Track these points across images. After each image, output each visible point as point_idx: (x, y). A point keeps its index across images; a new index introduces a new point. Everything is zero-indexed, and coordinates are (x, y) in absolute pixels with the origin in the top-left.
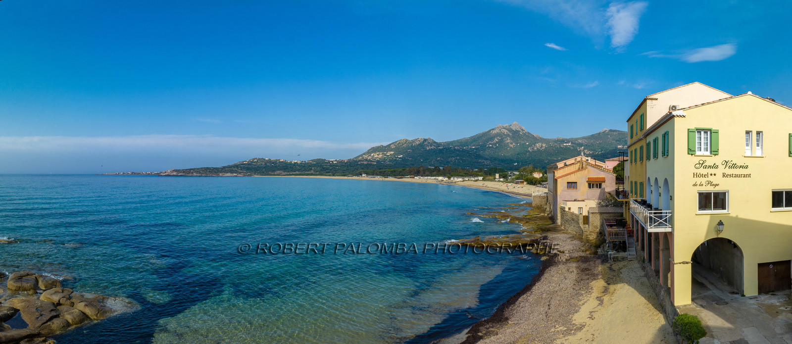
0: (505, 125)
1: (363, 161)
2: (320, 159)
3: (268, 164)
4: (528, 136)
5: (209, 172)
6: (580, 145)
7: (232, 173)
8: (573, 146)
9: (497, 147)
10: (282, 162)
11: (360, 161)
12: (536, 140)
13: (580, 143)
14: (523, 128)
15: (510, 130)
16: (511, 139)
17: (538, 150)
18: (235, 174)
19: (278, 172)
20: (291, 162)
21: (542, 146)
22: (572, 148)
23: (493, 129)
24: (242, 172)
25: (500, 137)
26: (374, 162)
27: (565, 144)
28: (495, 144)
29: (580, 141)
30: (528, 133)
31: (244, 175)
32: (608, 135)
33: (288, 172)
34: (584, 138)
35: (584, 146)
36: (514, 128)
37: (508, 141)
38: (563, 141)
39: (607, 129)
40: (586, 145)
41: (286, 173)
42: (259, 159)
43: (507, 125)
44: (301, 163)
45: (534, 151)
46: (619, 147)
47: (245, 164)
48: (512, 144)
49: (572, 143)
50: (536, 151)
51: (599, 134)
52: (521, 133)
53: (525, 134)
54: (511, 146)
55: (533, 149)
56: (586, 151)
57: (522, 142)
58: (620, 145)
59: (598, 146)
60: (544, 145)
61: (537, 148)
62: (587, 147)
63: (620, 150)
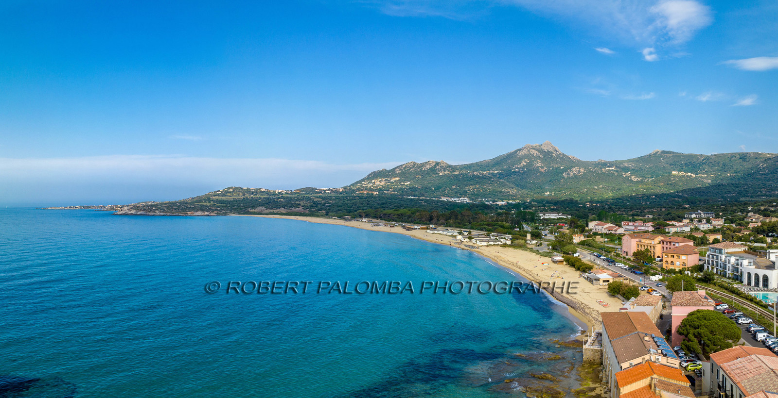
0: (534, 145)
1: (362, 190)
2: (309, 188)
3: (247, 195)
4: (563, 158)
6: (626, 170)
7: (203, 211)
9: (525, 172)
10: (264, 192)
11: (358, 189)
12: (572, 163)
13: (626, 167)
14: (557, 148)
15: (540, 151)
16: (542, 162)
17: (575, 176)
21: (579, 171)
22: (616, 173)
23: (520, 150)
25: (528, 159)
27: (608, 169)
30: (563, 154)
31: (218, 214)
32: (661, 157)
34: (630, 161)
35: (631, 171)
37: (538, 165)
38: (605, 164)
39: (660, 149)
41: (269, 211)
42: (236, 188)
43: (537, 144)
47: (218, 195)
49: (617, 167)
50: (572, 178)
51: (649, 155)
52: (554, 155)
53: (558, 156)
54: (542, 170)
56: (633, 177)
57: (556, 166)
58: (674, 170)
59: (648, 171)
60: (582, 170)
61: (574, 174)
62: (634, 172)
63: (674, 176)
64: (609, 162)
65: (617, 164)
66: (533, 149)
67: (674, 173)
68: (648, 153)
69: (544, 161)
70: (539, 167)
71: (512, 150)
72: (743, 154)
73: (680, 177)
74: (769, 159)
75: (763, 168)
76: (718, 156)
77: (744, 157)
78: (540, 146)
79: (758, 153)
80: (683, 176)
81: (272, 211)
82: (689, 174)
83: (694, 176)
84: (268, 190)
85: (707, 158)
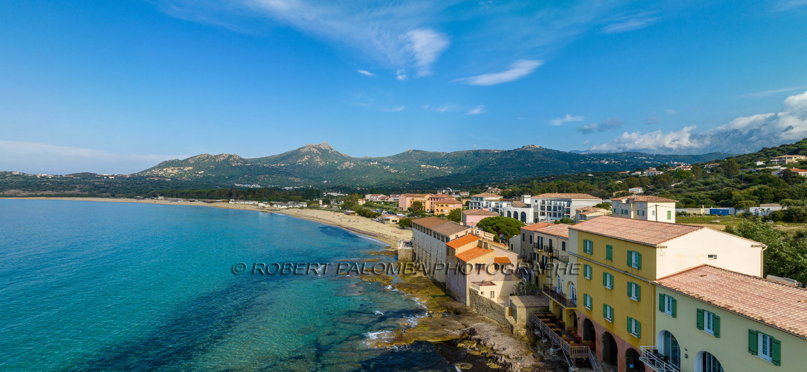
0: (314, 145)
1: (153, 177)
4: (337, 155)
6: (386, 164)
8: (379, 165)
9: (307, 165)
12: (345, 159)
13: (385, 162)
14: (332, 147)
15: (319, 149)
17: (347, 169)
21: (350, 165)
22: (379, 167)
23: (303, 148)
25: (310, 156)
26: (167, 178)
27: (372, 163)
28: (305, 162)
29: (386, 160)
30: (337, 152)
32: (412, 154)
33: (33, 191)
34: (389, 157)
35: (390, 165)
36: (323, 147)
37: (318, 160)
38: (370, 160)
39: (411, 148)
40: (392, 164)
43: (316, 144)
44: (54, 178)
45: (342, 170)
48: (321, 162)
49: (378, 162)
50: (344, 170)
51: (404, 153)
52: (330, 152)
53: (333, 153)
54: (321, 164)
55: (342, 167)
56: (391, 170)
57: (331, 161)
58: (423, 164)
59: (403, 165)
60: (352, 164)
61: (346, 167)
62: (392, 166)
63: (423, 168)
64: (373, 159)
65: (379, 160)
66: (314, 147)
67: (423, 166)
68: (402, 152)
69: (322, 157)
70: (318, 162)
71: (296, 148)
72: (476, 151)
73: (427, 169)
74: (497, 154)
75: (493, 161)
76: (457, 153)
77: (477, 153)
78: (319, 145)
79: (487, 150)
80: (430, 168)
81: (33, 193)
82: (435, 167)
83: (438, 168)
85: (448, 155)
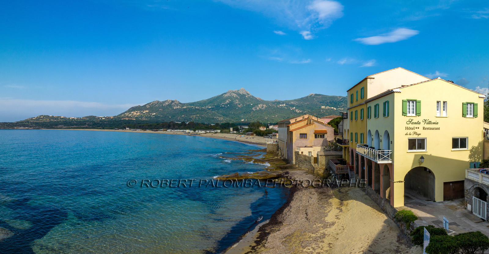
0: (234, 90)
1: (125, 118)
2: (92, 116)
3: (52, 120)
4: (252, 98)
5: (7, 126)
6: (293, 106)
7: (24, 127)
8: (287, 107)
9: (228, 107)
10: (63, 118)
11: (123, 117)
12: (258, 102)
13: (292, 104)
14: (249, 92)
15: (238, 94)
16: (239, 101)
17: (260, 109)
18: (27, 128)
19: (60, 126)
20: (69, 118)
21: (263, 106)
22: (286, 108)
23: (225, 93)
24: (32, 126)
25: (230, 99)
26: (133, 118)
27: (281, 105)
28: (227, 105)
29: (292, 103)
30: (252, 96)
31: (34, 129)
32: (314, 98)
33: (68, 126)
34: (295, 100)
35: (295, 107)
36: (241, 93)
37: (237, 102)
38: (279, 103)
39: (313, 93)
40: (297, 106)
41: (66, 127)
42: (45, 116)
43: (236, 90)
44: (77, 119)
45: (256, 111)
46: (322, 107)
47: (34, 120)
48: (239, 104)
49: (286, 104)
50: (258, 111)
51: (307, 97)
52: (246, 96)
53: (249, 97)
54: (239, 106)
55: (256, 108)
56: (297, 110)
57: (248, 104)
59: (306, 107)
60: (265, 106)
63: (323, 109)
64: (282, 101)
65: (286, 102)
66: (234, 93)
70: (237, 104)
71: (220, 94)
73: (327, 110)
78: (238, 91)
80: (329, 109)
81: (68, 127)
82: (333, 108)
83: (335, 109)
84: (65, 117)
